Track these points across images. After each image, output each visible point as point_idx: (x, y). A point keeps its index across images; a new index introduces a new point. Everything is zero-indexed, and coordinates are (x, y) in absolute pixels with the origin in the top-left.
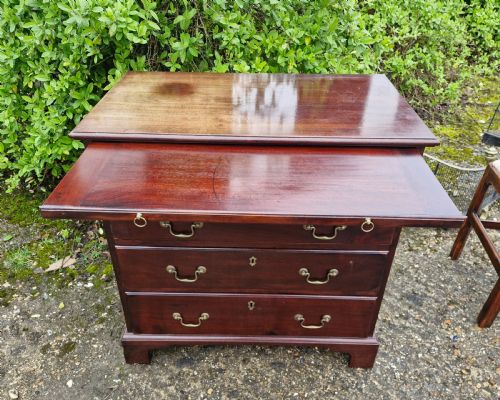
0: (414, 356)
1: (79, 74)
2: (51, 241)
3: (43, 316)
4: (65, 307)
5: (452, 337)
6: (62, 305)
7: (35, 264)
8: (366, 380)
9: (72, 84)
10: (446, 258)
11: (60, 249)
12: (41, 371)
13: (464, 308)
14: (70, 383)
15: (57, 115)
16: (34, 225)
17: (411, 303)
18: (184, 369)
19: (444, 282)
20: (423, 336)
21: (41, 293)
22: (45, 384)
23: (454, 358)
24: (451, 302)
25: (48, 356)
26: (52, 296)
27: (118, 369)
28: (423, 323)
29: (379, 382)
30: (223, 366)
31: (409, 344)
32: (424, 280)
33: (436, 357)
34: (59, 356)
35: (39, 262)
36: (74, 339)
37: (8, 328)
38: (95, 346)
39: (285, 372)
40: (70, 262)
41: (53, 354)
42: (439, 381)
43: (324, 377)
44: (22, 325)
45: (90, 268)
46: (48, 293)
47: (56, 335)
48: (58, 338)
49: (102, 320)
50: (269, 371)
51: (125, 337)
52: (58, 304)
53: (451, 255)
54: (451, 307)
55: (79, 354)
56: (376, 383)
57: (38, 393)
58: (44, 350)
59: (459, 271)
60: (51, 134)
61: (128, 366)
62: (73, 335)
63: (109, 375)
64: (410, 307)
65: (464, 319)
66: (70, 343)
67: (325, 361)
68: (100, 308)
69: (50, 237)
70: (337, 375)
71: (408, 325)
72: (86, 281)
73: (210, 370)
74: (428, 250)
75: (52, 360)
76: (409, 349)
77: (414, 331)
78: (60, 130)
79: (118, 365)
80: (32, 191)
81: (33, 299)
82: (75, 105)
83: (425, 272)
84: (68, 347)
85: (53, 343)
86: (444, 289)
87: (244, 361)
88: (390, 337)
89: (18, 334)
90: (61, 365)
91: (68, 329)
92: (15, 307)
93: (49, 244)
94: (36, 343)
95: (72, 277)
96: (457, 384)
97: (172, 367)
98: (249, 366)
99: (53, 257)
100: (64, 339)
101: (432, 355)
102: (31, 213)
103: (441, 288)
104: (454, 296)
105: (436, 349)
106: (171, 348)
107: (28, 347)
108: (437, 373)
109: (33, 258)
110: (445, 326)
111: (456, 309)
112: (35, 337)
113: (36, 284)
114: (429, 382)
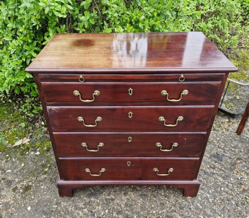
0: (219, 189)
1: (28, 36)
2: (15, 129)
3: (13, 171)
4: (25, 166)
5: (239, 178)
6: (23, 165)
7: (7, 142)
8: (193, 203)
9: (24, 41)
10: (234, 134)
11: (21, 134)
12: (13, 202)
13: (246, 162)
14: (29, 208)
15: (17, 59)
16: (6, 121)
17: (216, 159)
18: (92, 199)
19: (234, 147)
20: (223, 178)
21: (11, 158)
22: (15, 209)
23: (241, 190)
24: (238, 159)
25: (16, 193)
26: (17, 160)
27: (55, 199)
28: (223, 171)
29: (200, 204)
30: (113, 197)
31: (216, 183)
32: (223, 147)
33: (231, 190)
34: (22, 193)
35: (9, 141)
36: (30, 184)
38: (42, 187)
39: (148, 199)
40: (26, 141)
41: (19, 192)
42: (234, 203)
43: (169, 202)
44: (2, 176)
45: (38, 144)
46: (15, 158)
48: (22, 183)
49: (46, 173)
50: (139, 199)
51: (59, 182)
52: (21, 164)
53: (237, 132)
54: (239, 161)
55: (34, 192)
56: (199, 205)
57: (12, 214)
58: (14, 190)
59: (241, 141)
60: (14, 70)
61: (61, 198)
62: (30, 182)
63: (50, 203)
64: (216, 162)
65: (246, 168)
66: (29, 186)
67: (170, 193)
68: (44, 166)
69: (14, 127)
70: (177, 201)
71: (215, 172)
72: (35, 151)
73: (106, 200)
74: (224, 130)
75: (19, 196)
76: (216, 186)
77: (218, 175)
78: (19, 68)
79: (55, 197)
80: (4, 102)
81: (7, 161)
82: (27, 54)
83: (223, 142)
84: (27, 188)
85: (19, 186)
86: (234, 151)
87: (125, 194)
88: (205, 179)
90: (24, 198)
91: (27, 178)
93: (15, 131)
94: (9, 186)
95: (28, 149)
96: (244, 204)
97: (85, 198)
98: (128, 197)
99: (17, 138)
100: (25, 184)
101: (229, 188)
102: (4, 114)
103: (232, 151)
104: (240, 155)
105: (231, 185)
106: (84, 188)
107: (6, 189)
108: (232, 198)
109: (6, 139)
110: (235, 172)
111: (241, 163)
112: (9, 183)
113: (8, 153)
114: (228, 204)
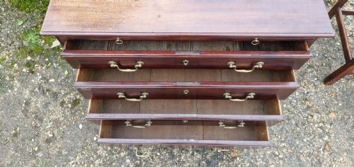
3: (56, 81)
4: (69, 73)
5: (306, 92)
6: (66, 72)
7: (43, 42)
12: (62, 119)
13: (317, 71)
14: (81, 126)
16: (36, 11)
21: (52, 63)
22: (67, 126)
23: (305, 107)
24: (310, 67)
25: (65, 109)
26: (59, 65)
33: (294, 107)
34: (72, 108)
35: (45, 40)
36: (78, 97)
37: (37, 89)
41: (68, 107)
42: (294, 123)
44: (46, 87)
46: (56, 63)
47: (67, 94)
48: (69, 96)
52: (64, 71)
54: (309, 70)
55: (83, 107)
57: (63, 132)
58: (62, 103)
62: (77, 94)
65: (316, 79)
66: (76, 100)
75: (68, 111)
81: (48, 67)
84: (75, 103)
85: (66, 100)
89: (44, 93)
90: (74, 114)
91: (73, 90)
92: (38, 74)
94: (56, 100)
96: (304, 124)
100: (72, 97)
101: (292, 105)
104: (313, 62)
105: (295, 101)
107: (52, 102)
108: (293, 117)
109: (40, 38)
110: (303, 84)
111: (312, 72)
112: (55, 95)
113: (48, 57)
114: (288, 124)
